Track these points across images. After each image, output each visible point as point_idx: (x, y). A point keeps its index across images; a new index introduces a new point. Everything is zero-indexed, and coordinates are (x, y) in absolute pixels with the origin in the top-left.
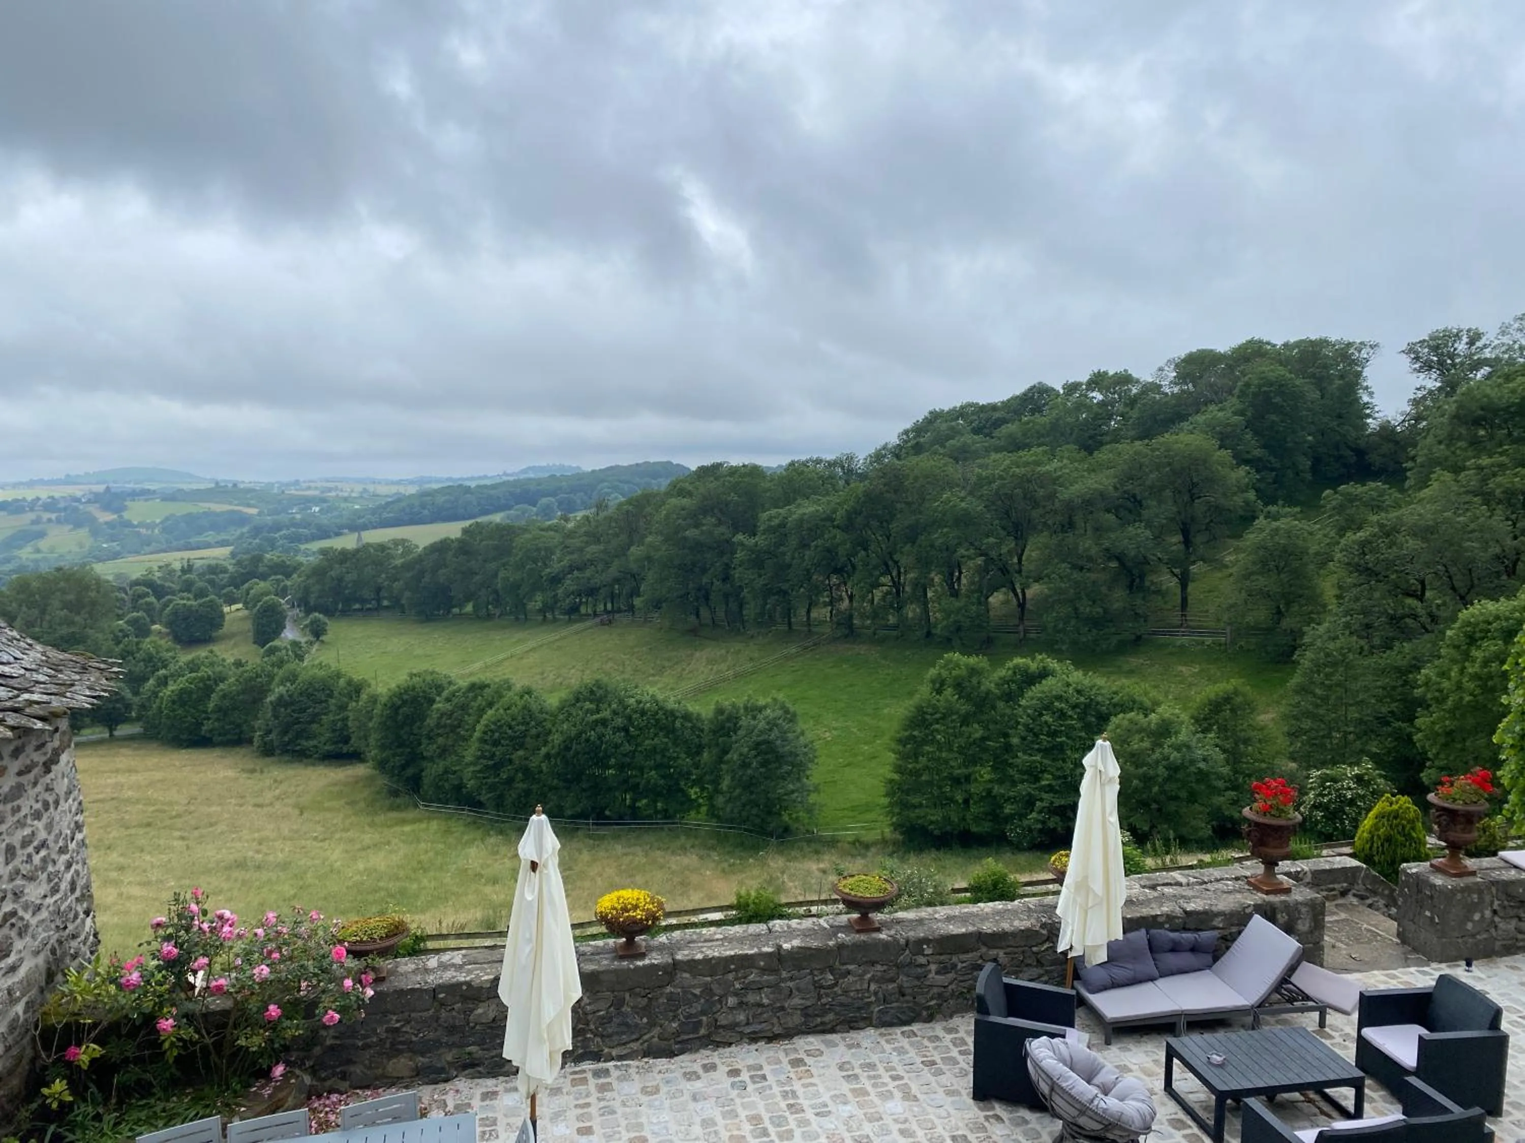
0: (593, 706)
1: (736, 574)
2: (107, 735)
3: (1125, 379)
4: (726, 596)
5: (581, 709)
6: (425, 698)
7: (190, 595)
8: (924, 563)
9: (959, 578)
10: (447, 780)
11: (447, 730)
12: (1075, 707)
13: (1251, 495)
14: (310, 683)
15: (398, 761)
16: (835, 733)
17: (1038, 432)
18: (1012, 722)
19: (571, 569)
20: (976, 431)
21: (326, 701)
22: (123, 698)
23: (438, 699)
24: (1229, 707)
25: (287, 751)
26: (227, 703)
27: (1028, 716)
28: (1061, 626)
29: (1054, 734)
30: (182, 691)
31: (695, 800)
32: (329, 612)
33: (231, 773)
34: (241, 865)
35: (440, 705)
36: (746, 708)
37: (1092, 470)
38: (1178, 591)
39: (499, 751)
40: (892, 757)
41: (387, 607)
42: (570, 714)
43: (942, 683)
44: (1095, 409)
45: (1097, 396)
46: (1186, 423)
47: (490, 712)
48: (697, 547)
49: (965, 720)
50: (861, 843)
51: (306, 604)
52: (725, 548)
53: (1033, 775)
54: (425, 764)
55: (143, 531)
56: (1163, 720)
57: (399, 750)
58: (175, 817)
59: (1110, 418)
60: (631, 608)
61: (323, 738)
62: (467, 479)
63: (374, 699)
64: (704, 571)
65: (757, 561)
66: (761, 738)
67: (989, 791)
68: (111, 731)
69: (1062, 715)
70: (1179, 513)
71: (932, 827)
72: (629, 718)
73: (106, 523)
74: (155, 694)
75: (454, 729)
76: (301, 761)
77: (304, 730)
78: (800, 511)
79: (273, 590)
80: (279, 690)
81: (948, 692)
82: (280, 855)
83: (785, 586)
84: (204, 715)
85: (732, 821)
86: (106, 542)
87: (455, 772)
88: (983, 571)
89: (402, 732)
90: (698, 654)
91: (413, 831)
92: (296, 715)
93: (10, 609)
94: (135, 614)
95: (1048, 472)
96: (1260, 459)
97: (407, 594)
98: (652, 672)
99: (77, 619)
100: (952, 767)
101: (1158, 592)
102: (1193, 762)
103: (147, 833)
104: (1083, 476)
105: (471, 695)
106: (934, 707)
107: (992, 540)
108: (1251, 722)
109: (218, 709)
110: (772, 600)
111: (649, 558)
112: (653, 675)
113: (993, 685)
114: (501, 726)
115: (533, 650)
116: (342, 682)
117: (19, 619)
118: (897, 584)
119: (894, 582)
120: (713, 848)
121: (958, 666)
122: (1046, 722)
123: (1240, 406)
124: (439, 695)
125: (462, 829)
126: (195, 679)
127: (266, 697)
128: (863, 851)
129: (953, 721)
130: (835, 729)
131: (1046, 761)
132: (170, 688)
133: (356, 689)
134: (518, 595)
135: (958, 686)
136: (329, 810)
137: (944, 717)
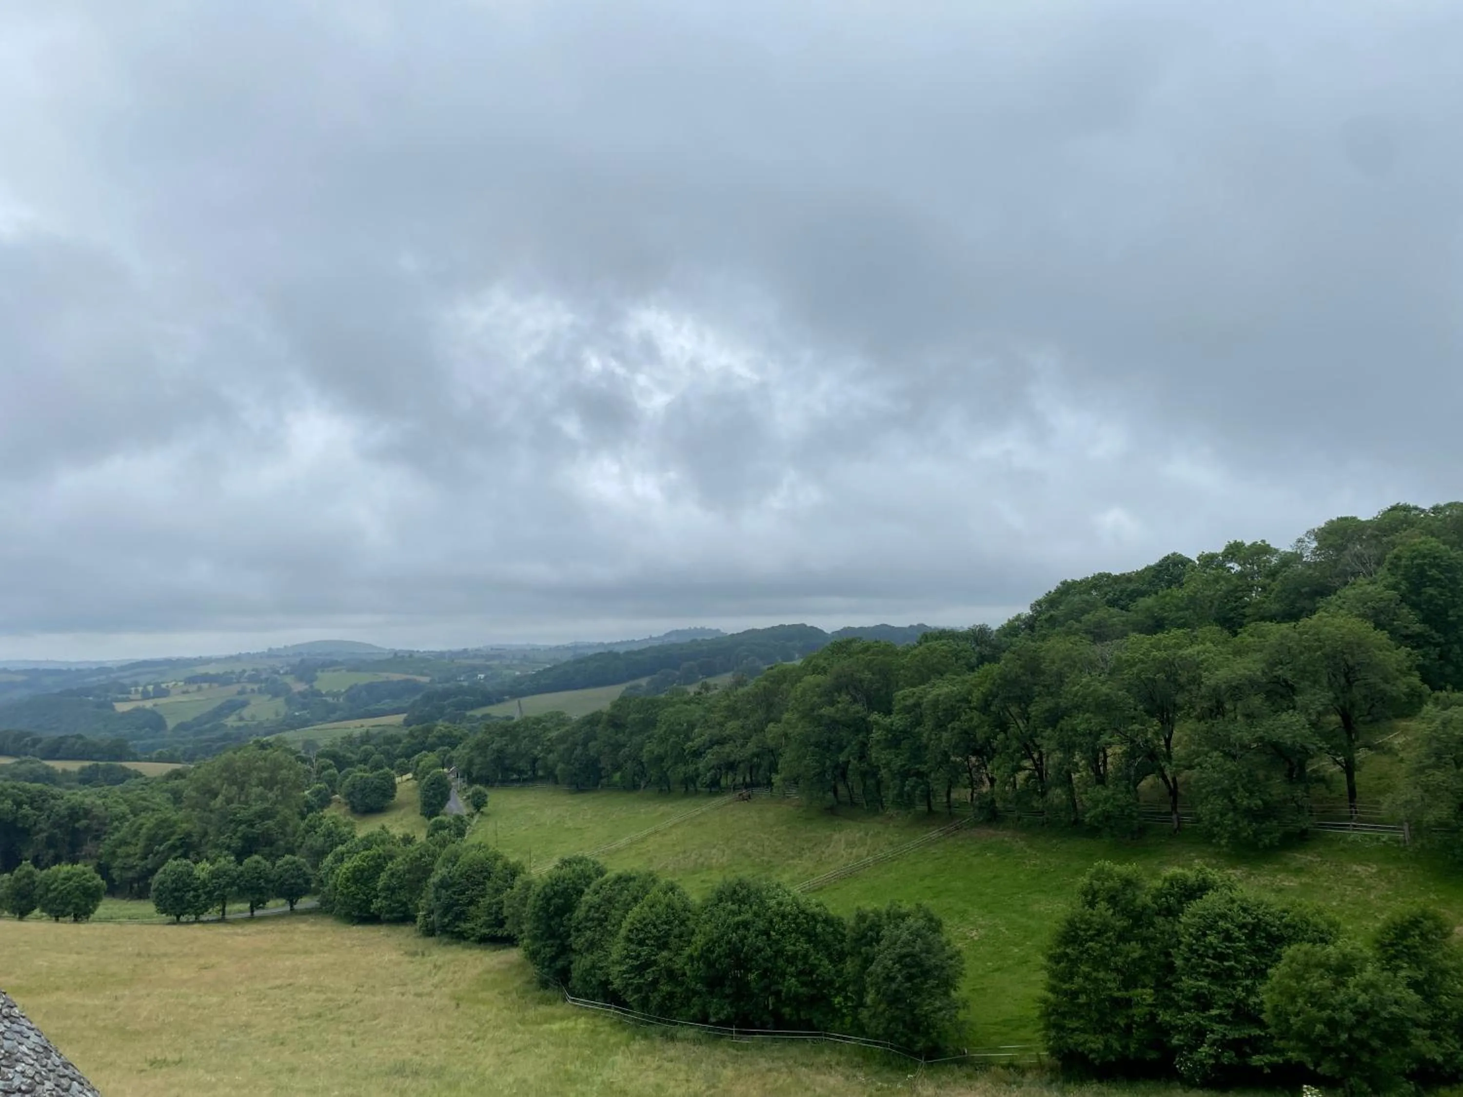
0: (735, 907)
1: (873, 754)
2: (288, 908)
3: (1262, 550)
4: (864, 775)
5: (724, 909)
6: (574, 889)
7: (367, 767)
8: (1068, 748)
9: (1105, 762)
10: (594, 976)
11: (596, 923)
12: (1243, 926)
13: (1415, 679)
14: (470, 866)
15: (548, 952)
16: (982, 932)
17: (1176, 606)
18: (1174, 940)
19: (712, 743)
20: (1112, 603)
21: (484, 883)
22: (305, 874)
23: (586, 890)
24: (1417, 932)
25: (447, 932)
26: (394, 882)
27: (1191, 935)
28: (1218, 818)
29: (1221, 957)
30: (356, 869)
31: (840, 1010)
32: (488, 782)
33: (395, 956)
34: (399, 1071)
35: (588, 897)
36: (888, 914)
37: (1238, 653)
38: (1344, 777)
39: (645, 951)
40: (1044, 975)
41: (542, 778)
42: (713, 915)
43: (1095, 894)
44: (1235, 581)
45: (1236, 567)
46: (1334, 597)
47: (636, 909)
48: (834, 724)
49: (1123, 937)
50: (1016, 1067)
51: (469, 774)
52: (861, 726)
53: (1202, 1002)
54: (574, 957)
55: (330, 700)
56: (1344, 956)
57: (550, 942)
58: (343, 1007)
59: (1251, 588)
60: (770, 784)
61: (478, 924)
62: (617, 643)
63: (528, 886)
64: (841, 749)
65: (894, 740)
66: (904, 951)
67: (1153, 1016)
68: (292, 904)
69: (1228, 937)
70: (1337, 698)
71: (1092, 1056)
72: (771, 922)
73: (300, 693)
74: (332, 870)
75: (601, 922)
76: (459, 943)
77: (463, 912)
78: (936, 692)
79: (440, 763)
80: (439, 873)
81: (1102, 905)
82: (436, 1057)
83: (924, 768)
84: (373, 893)
85: (877, 1037)
86: (297, 711)
87: (601, 968)
88: (1130, 755)
89: (553, 923)
90: (836, 836)
91: (562, 1030)
92: (456, 897)
93: (214, 786)
94: (318, 785)
95: (1192, 656)
96: (1420, 635)
97: (560, 766)
98: (791, 854)
99: (270, 795)
100: (1110, 989)
101: (1321, 780)
102: (1383, 1005)
103: (318, 1026)
104: (1228, 659)
105: (617, 887)
106: (1089, 923)
107: (1136, 727)
108: (1446, 949)
109: (387, 888)
110: (911, 782)
111: (786, 735)
112: (793, 858)
113: (1149, 898)
114: (646, 925)
115: (675, 826)
116: (499, 863)
117: (220, 796)
118: (1038, 766)
119: (1035, 765)
120: (858, 1066)
121: (1110, 876)
122: (1211, 943)
123: (1391, 580)
124: (588, 885)
125: (608, 1029)
126: (367, 857)
127: (429, 877)
128: (1019, 1079)
129: (1108, 938)
130: (982, 927)
131: (1214, 988)
132: (346, 865)
133: (513, 872)
134: (662, 768)
135: (1112, 900)
136: (483, 1002)
137: (1099, 933)
